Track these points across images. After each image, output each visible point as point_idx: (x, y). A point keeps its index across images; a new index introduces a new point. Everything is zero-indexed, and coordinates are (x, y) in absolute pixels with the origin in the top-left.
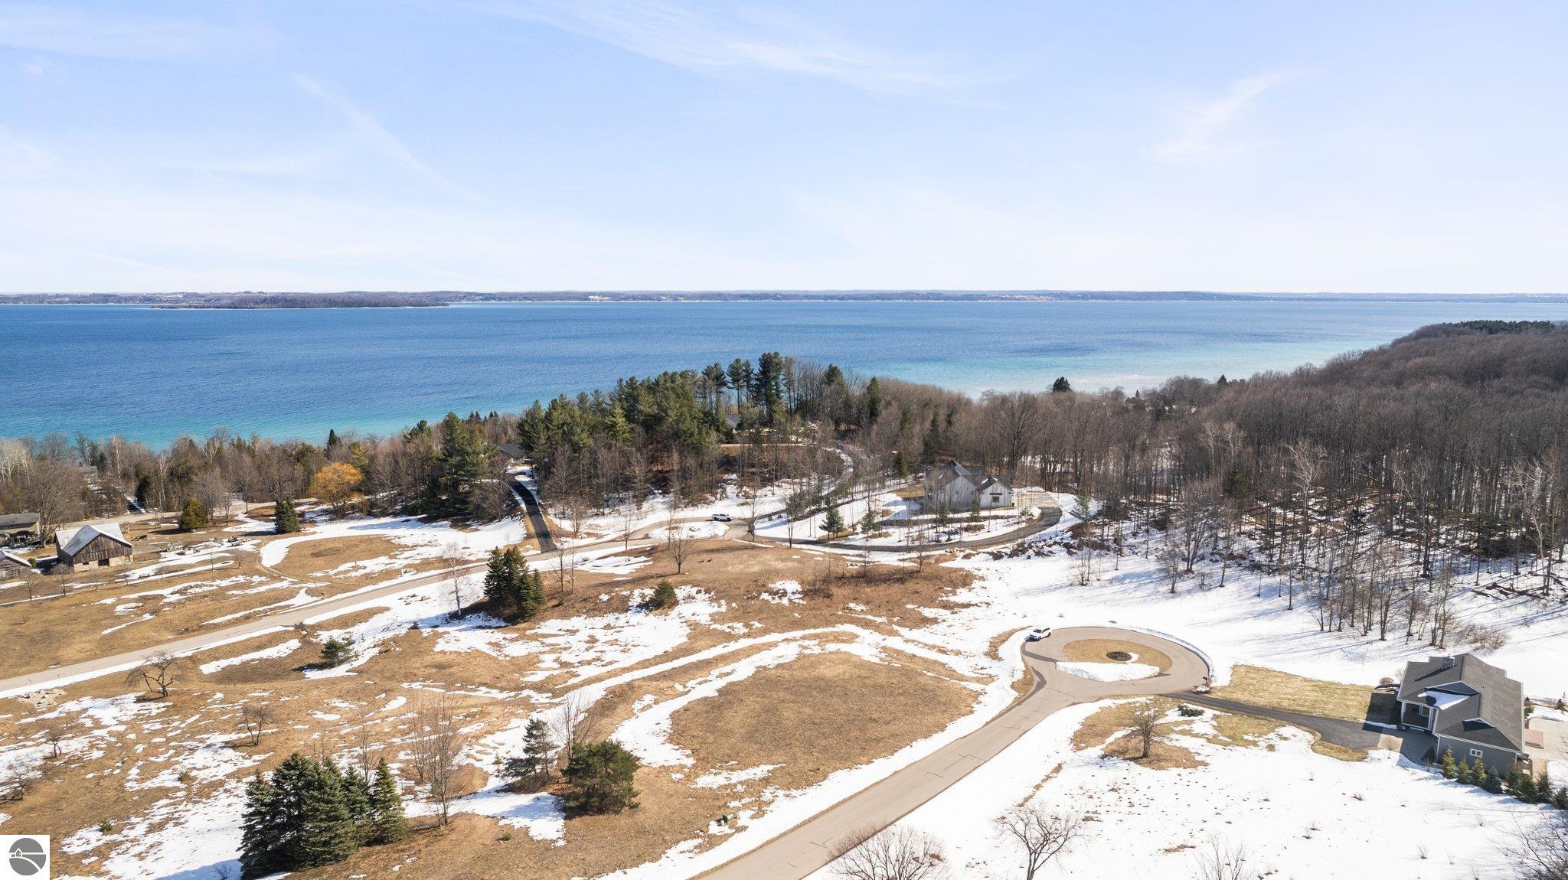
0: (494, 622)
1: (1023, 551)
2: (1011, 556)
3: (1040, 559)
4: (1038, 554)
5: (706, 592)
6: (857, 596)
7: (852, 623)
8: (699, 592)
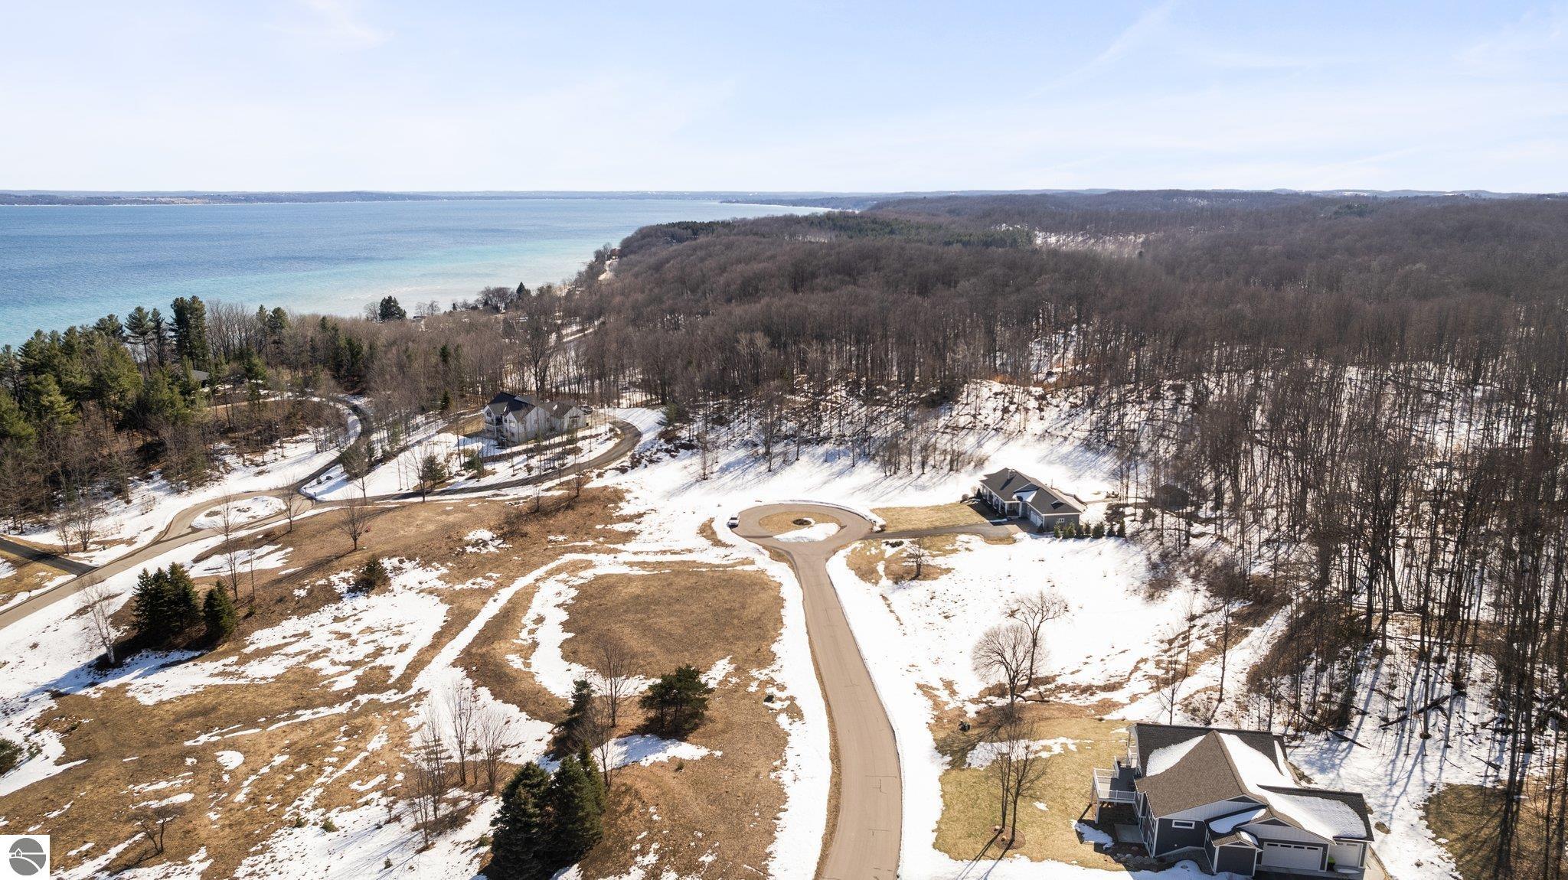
0: (175, 656)
1: (639, 462)
2: (632, 468)
3: (653, 466)
4: (651, 461)
5: (410, 559)
6: (547, 529)
7: (571, 552)
8: (401, 562)
